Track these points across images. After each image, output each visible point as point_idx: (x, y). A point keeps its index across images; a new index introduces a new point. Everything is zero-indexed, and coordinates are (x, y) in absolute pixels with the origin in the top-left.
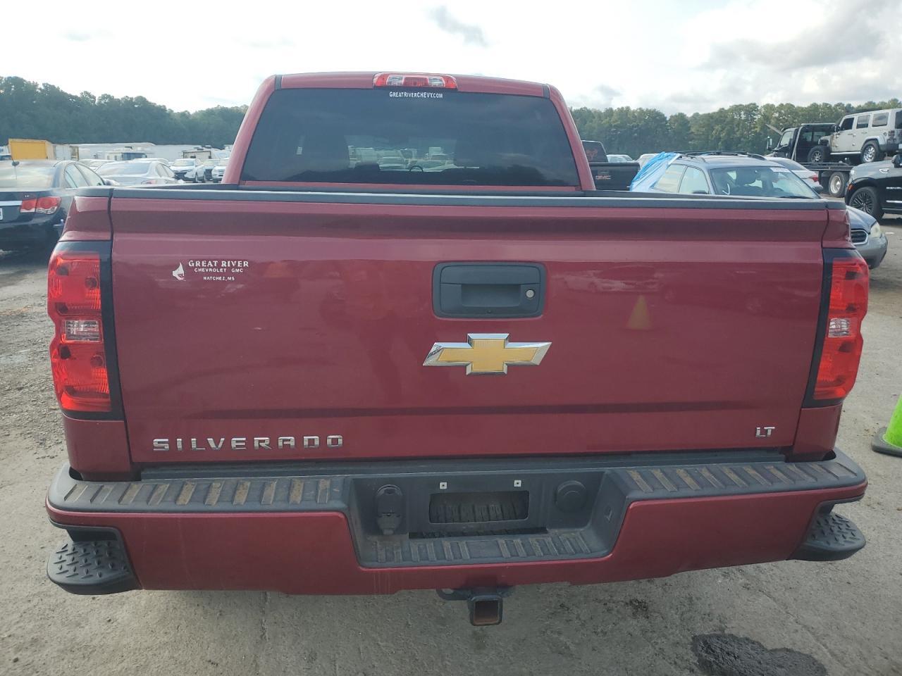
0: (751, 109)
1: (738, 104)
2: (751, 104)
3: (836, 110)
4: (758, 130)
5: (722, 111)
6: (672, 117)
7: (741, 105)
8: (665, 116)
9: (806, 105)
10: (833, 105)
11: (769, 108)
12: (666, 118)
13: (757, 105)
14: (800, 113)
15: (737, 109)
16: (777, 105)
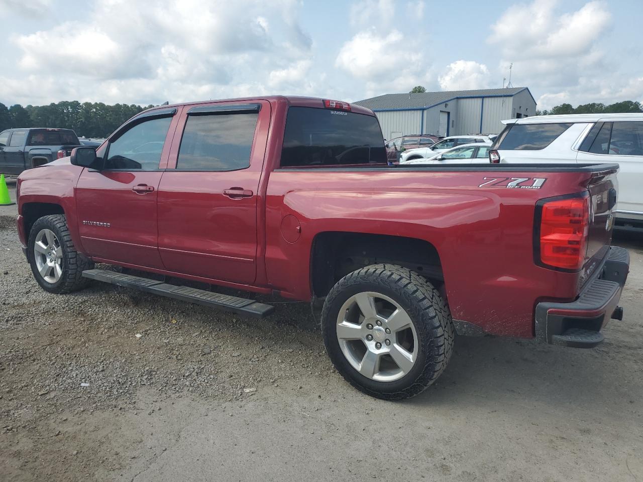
0: (75, 105)
1: (65, 101)
2: (75, 101)
3: (132, 109)
4: (83, 119)
5: (53, 104)
6: (11, 107)
7: (67, 102)
8: (6, 106)
9: (112, 104)
10: (129, 106)
11: (88, 105)
12: (7, 108)
13: (79, 102)
14: (110, 110)
15: (65, 104)
16: (93, 103)
